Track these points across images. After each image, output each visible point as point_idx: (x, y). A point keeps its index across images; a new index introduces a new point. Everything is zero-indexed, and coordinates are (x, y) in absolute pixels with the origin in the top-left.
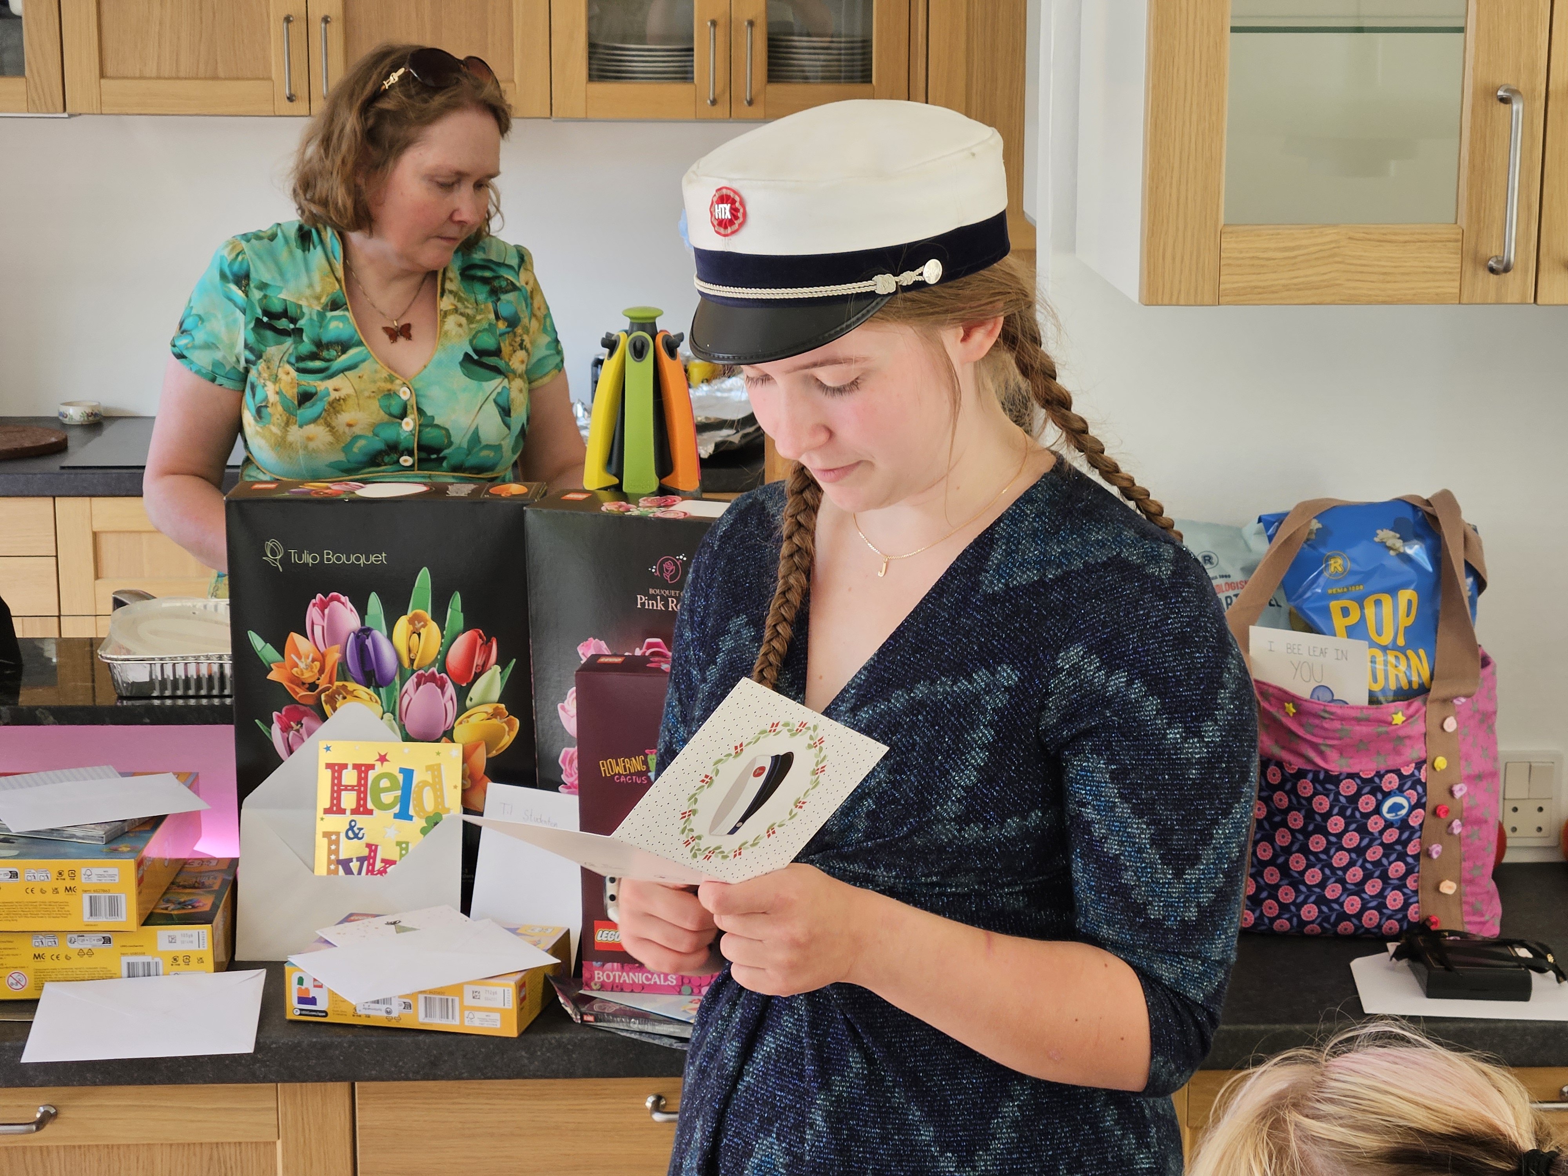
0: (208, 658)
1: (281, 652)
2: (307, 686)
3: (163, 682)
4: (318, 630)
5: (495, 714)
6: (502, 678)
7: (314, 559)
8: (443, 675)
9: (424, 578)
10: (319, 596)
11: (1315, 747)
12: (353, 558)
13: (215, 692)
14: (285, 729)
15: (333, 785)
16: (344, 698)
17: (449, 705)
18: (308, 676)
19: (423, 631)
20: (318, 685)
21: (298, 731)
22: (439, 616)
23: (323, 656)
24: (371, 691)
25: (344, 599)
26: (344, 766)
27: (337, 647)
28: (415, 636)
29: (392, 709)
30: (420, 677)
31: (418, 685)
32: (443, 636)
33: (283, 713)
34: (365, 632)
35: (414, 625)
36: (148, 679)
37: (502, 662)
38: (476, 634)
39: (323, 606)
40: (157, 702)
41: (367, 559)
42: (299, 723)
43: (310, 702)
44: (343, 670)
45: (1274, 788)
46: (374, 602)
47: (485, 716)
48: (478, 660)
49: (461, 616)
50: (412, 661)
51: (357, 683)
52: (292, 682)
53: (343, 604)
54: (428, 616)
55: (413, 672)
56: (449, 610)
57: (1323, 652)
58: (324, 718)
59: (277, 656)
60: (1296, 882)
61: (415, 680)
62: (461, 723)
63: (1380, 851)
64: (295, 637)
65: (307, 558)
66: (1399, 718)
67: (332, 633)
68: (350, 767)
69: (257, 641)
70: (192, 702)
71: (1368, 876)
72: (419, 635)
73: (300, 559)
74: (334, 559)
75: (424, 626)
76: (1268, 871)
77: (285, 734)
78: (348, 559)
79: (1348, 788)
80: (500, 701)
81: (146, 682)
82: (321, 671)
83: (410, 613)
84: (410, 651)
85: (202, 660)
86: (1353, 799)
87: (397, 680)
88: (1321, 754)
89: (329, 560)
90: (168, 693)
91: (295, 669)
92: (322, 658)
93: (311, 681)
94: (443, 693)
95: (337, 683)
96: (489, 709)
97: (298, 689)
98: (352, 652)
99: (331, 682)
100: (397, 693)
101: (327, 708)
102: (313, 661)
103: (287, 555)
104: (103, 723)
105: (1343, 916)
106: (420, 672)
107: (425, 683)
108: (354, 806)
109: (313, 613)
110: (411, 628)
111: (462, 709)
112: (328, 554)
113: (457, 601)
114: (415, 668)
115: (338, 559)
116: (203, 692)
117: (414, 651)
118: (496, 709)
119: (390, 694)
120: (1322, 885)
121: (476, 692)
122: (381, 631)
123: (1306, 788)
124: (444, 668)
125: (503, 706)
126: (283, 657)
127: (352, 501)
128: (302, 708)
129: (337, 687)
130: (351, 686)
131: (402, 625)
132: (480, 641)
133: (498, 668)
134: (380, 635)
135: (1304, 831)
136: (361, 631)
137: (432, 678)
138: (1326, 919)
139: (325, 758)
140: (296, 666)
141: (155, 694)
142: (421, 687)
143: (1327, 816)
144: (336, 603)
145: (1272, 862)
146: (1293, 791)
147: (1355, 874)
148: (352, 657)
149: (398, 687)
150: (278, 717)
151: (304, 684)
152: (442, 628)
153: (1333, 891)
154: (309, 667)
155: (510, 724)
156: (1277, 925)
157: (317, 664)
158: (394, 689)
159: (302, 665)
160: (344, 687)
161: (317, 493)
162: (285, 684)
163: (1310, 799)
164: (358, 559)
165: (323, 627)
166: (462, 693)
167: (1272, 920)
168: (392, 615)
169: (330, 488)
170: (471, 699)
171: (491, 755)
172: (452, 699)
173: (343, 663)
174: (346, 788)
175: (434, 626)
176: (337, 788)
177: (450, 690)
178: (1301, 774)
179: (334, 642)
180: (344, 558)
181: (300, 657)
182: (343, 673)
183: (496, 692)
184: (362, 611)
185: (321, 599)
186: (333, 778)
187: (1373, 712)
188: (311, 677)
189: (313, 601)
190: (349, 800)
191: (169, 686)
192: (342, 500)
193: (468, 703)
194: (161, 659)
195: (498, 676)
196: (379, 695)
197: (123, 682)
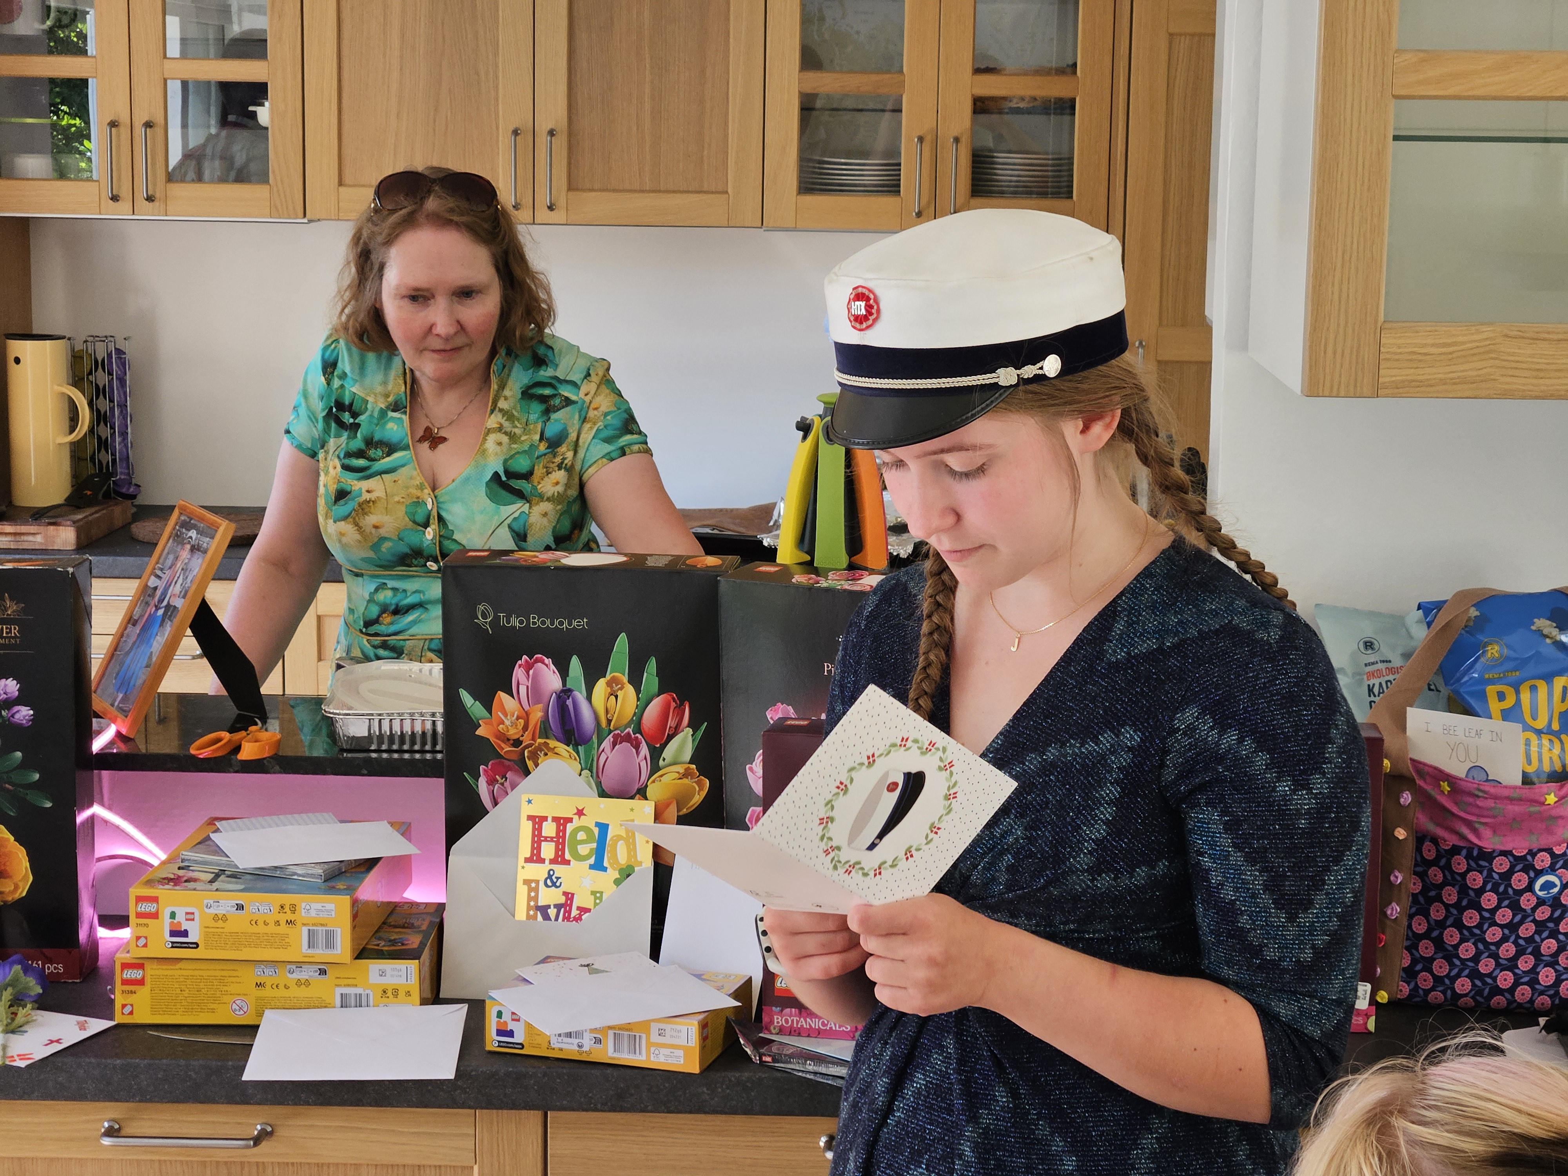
0: (422, 715)
1: (489, 709)
2: (512, 742)
3: (381, 737)
4: (523, 690)
5: (686, 774)
6: (693, 741)
7: (521, 622)
8: (638, 735)
9: (622, 643)
10: (525, 657)
11: (1469, 824)
12: (556, 623)
13: (428, 747)
14: (491, 782)
15: (534, 835)
16: (546, 754)
17: (643, 764)
18: (513, 733)
19: (620, 693)
20: (521, 742)
21: (502, 784)
22: (635, 679)
23: (527, 714)
24: (570, 749)
25: (547, 661)
26: (545, 819)
27: (540, 706)
28: (613, 698)
29: (591, 767)
30: (616, 737)
31: (614, 745)
32: (638, 699)
33: (490, 767)
34: (565, 693)
35: (612, 687)
36: (366, 734)
37: (694, 725)
38: (670, 698)
39: (528, 667)
40: (374, 755)
41: (570, 624)
42: (504, 776)
43: (514, 757)
44: (545, 728)
45: (1429, 864)
46: (575, 663)
47: (677, 775)
48: (671, 723)
49: (656, 680)
50: (609, 721)
51: (558, 741)
52: (498, 737)
53: (547, 665)
54: (625, 679)
55: (610, 732)
56: (645, 674)
57: (1478, 734)
58: (527, 773)
59: (484, 713)
60: (1450, 955)
61: (612, 739)
62: (654, 782)
63: (1533, 927)
64: (502, 695)
65: (515, 622)
66: (1551, 799)
67: (535, 693)
68: (550, 819)
69: (467, 698)
70: (407, 756)
71: (1520, 952)
72: (616, 697)
73: (508, 622)
74: (539, 623)
75: (621, 689)
76: (1424, 943)
77: (491, 787)
78: (552, 623)
79: (1501, 865)
80: (691, 762)
81: (365, 737)
82: (525, 728)
83: (608, 676)
84: (607, 712)
85: (417, 716)
86: (1507, 876)
87: (595, 739)
88: (1475, 831)
89: (534, 623)
90: (384, 747)
91: (501, 726)
92: (526, 716)
93: (516, 737)
94: (638, 753)
95: (539, 741)
96: (681, 769)
97: (503, 745)
98: (553, 711)
99: (533, 739)
100: (595, 752)
101: (530, 764)
102: (518, 718)
103: (497, 618)
104: (324, 773)
105: (1497, 991)
106: (617, 732)
107: (620, 743)
108: (552, 857)
109: (518, 673)
110: (609, 690)
111: (655, 768)
112: (534, 618)
113: (652, 665)
114: (612, 728)
115: (543, 623)
116: (417, 747)
117: (612, 712)
118: (687, 769)
119: (588, 753)
120: (1476, 959)
121: (669, 752)
122: (581, 693)
123: (1460, 864)
124: (639, 729)
125: (694, 766)
126: (491, 714)
127: (557, 568)
128: (507, 763)
129: (540, 744)
130: (553, 743)
131: (601, 686)
132: (673, 705)
133: (690, 731)
134: (580, 696)
135: (1457, 905)
136: (562, 691)
137: (627, 738)
138: (1480, 992)
139: (527, 810)
140: (503, 723)
141: (373, 748)
142: (617, 747)
143: (1481, 891)
144: (540, 664)
145: (1426, 935)
146: (1448, 867)
147: (1508, 950)
148: (553, 716)
149: (596, 745)
150: (485, 770)
151: (508, 740)
152: (638, 691)
153: (1486, 966)
154: (514, 724)
155: (699, 783)
156: (1431, 996)
157: (522, 721)
158: (592, 748)
159: (507, 723)
160: (546, 744)
161: (526, 561)
162: (492, 739)
163: (1464, 875)
164: (561, 623)
165: (528, 687)
166: (656, 754)
167: (1427, 992)
168: (592, 676)
169: (537, 557)
170: (664, 760)
171: (681, 813)
172: (646, 758)
173: (545, 720)
174: (546, 839)
175: (630, 689)
176: (538, 839)
177: (644, 750)
178: (1455, 850)
179: (538, 702)
180: (548, 622)
181: (506, 715)
182: (545, 731)
183: (688, 755)
184: (564, 673)
185: (526, 661)
186: (534, 829)
187: (1526, 792)
188: (515, 733)
189: (520, 662)
190: (548, 850)
191: (386, 741)
192: (549, 567)
193: (661, 762)
194: (380, 715)
195: (690, 738)
196: (578, 753)
197: (344, 736)
